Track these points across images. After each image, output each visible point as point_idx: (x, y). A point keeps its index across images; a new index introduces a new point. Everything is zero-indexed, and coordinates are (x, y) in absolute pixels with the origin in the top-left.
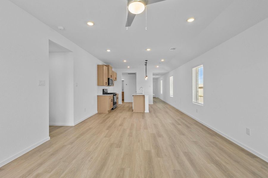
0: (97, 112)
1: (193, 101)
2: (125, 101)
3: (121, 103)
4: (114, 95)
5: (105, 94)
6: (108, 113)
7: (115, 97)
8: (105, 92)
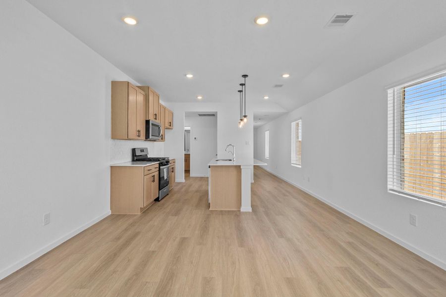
0: (108, 212)
1: (389, 187)
2: (193, 174)
3: (183, 181)
4: (161, 164)
5: (137, 160)
6: (139, 214)
7: (164, 169)
8: (138, 157)
